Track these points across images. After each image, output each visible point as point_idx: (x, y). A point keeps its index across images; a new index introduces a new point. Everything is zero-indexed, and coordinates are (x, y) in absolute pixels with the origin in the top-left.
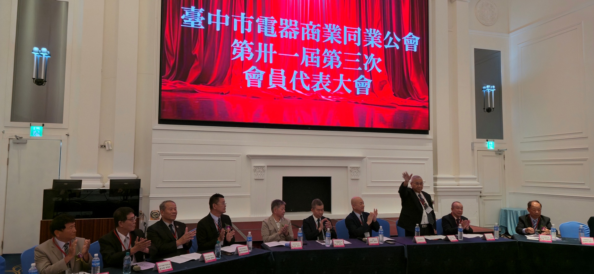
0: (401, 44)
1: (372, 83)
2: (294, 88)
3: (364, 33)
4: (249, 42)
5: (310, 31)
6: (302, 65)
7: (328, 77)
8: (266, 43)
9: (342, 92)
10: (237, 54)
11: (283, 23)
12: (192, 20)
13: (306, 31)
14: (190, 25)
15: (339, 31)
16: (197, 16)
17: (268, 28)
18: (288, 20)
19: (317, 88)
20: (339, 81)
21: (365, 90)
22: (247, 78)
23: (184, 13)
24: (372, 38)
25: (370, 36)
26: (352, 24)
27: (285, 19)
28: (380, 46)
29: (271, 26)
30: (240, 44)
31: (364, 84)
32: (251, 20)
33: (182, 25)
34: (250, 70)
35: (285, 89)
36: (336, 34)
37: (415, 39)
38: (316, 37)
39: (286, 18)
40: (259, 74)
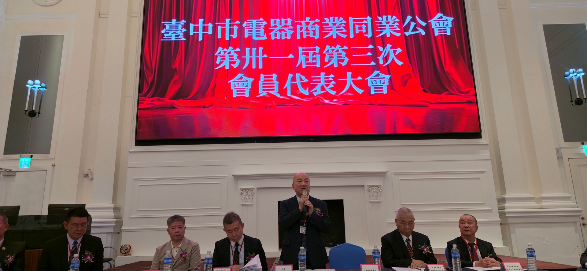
0: (428, 29)
1: (390, 80)
2: (289, 94)
3: (376, 21)
4: (235, 48)
5: (307, 28)
6: (298, 66)
7: (332, 78)
8: (254, 47)
9: (352, 93)
10: (221, 63)
11: (274, 23)
12: (173, 33)
13: (301, 28)
14: (171, 39)
15: (344, 23)
16: (178, 29)
17: (257, 31)
18: (280, 19)
19: (318, 90)
20: (346, 81)
21: (382, 88)
22: (232, 87)
23: (164, 27)
24: (388, 26)
25: (384, 24)
26: (359, 14)
27: (276, 19)
28: (398, 35)
29: (260, 28)
30: (225, 52)
31: (381, 81)
32: (237, 25)
33: (162, 40)
34: (236, 79)
35: (278, 95)
36: (339, 27)
37: (447, 20)
38: (314, 34)
39: (278, 18)
40: (247, 82)
